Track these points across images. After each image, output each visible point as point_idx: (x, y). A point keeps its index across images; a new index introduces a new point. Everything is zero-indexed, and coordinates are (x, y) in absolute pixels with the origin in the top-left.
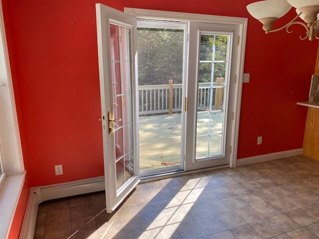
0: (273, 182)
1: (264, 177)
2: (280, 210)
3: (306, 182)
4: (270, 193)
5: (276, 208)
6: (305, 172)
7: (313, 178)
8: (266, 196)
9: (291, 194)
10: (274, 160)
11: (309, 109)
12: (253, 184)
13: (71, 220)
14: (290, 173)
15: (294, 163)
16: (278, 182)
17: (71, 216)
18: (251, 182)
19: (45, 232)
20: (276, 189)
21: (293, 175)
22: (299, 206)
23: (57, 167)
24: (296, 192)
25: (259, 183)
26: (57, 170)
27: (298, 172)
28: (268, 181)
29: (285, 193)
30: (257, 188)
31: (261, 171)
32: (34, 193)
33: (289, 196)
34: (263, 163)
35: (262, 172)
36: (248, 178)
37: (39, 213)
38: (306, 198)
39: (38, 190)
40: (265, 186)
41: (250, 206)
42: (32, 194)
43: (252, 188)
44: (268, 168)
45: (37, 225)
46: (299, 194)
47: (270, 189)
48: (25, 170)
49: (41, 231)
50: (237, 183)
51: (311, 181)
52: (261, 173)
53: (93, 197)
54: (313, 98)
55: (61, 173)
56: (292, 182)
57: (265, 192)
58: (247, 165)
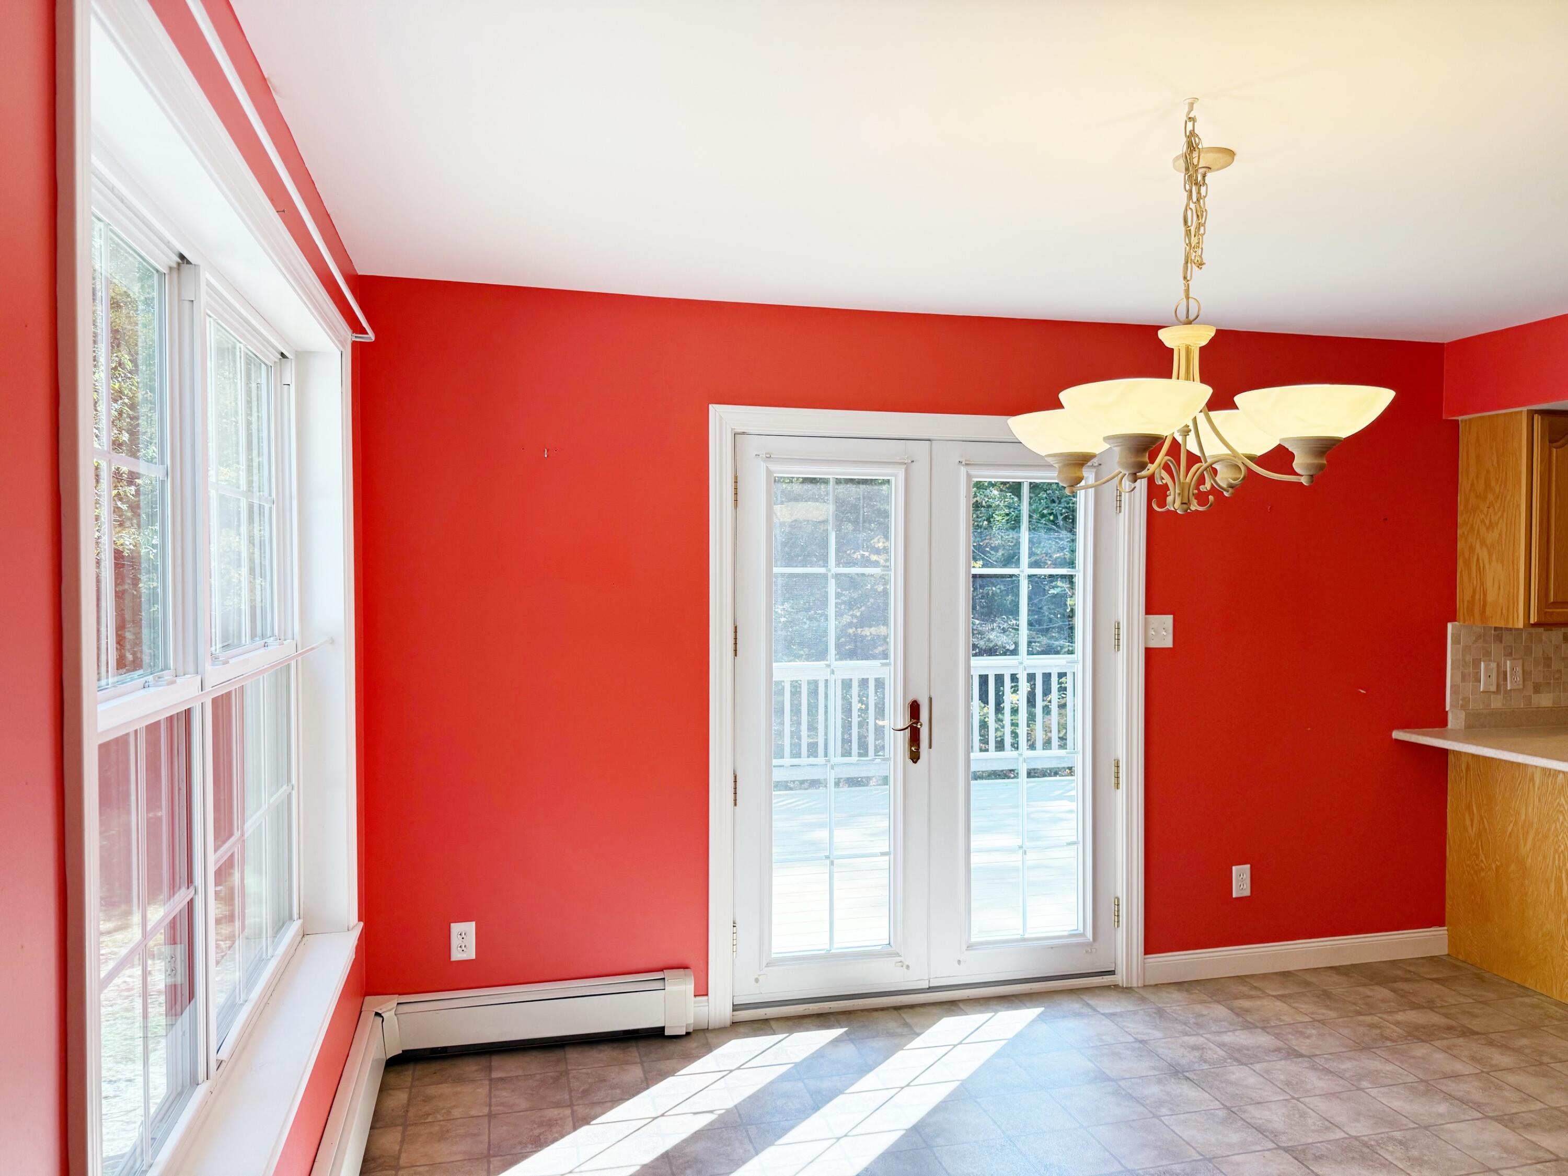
0: (1280, 1044)
1: (1249, 1027)
2: (1273, 1135)
3: (1420, 1050)
4: (1252, 1080)
5: (1259, 1129)
6: (1436, 1019)
7: (1460, 1041)
8: (1230, 1089)
9: (1339, 1089)
10: (1316, 970)
11: (1451, 759)
12: (1195, 1048)
13: (491, 1116)
14: (1368, 1019)
15: (1400, 985)
16: (1303, 1046)
17: (490, 1106)
18: (1186, 1038)
19: (403, 1141)
20: (1283, 1069)
21: (1372, 1026)
22: (1361, 1129)
23: (457, 928)
24: (1365, 1084)
25: (1221, 1045)
26: (455, 941)
27: (1400, 1017)
28: (1263, 1039)
29: (1316, 1082)
30: (1205, 1061)
31: (1245, 1004)
32: (377, 1014)
33: (1328, 1095)
34: (1264, 977)
35: (1247, 1011)
36: (1180, 1027)
37: (384, 1089)
38: (1397, 1104)
39: (388, 1005)
40: (1240, 1056)
41: (1158, 1117)
42: (368, 1017)
43: (1186, 1058)
44: (1278, 997)
45: (378, 1121)
46: (1374, 1092)
47: (1257, 1067)
48: (360, 920)
49: (390, 1140)
50: (1131, 1039)
51: (1447, 1050)
52: (1239, 1013)
53: (573, 1055)
54: (1462, 715)
55: (470, 953)
56: (1363, 1047)
57: (1233, 1078)
58: (1190, 983)
